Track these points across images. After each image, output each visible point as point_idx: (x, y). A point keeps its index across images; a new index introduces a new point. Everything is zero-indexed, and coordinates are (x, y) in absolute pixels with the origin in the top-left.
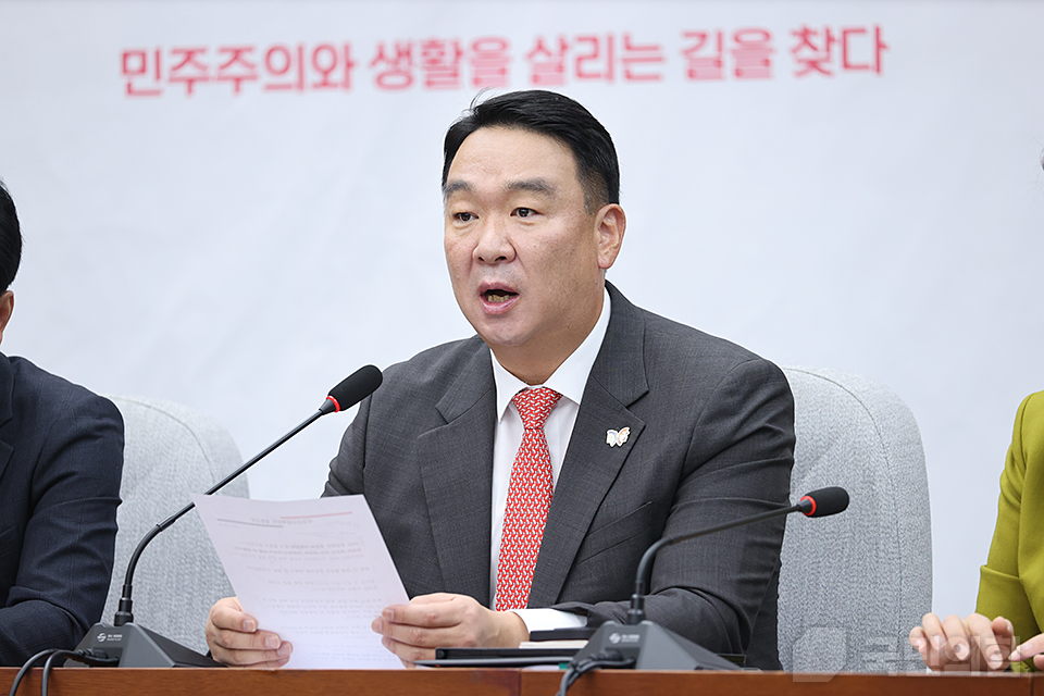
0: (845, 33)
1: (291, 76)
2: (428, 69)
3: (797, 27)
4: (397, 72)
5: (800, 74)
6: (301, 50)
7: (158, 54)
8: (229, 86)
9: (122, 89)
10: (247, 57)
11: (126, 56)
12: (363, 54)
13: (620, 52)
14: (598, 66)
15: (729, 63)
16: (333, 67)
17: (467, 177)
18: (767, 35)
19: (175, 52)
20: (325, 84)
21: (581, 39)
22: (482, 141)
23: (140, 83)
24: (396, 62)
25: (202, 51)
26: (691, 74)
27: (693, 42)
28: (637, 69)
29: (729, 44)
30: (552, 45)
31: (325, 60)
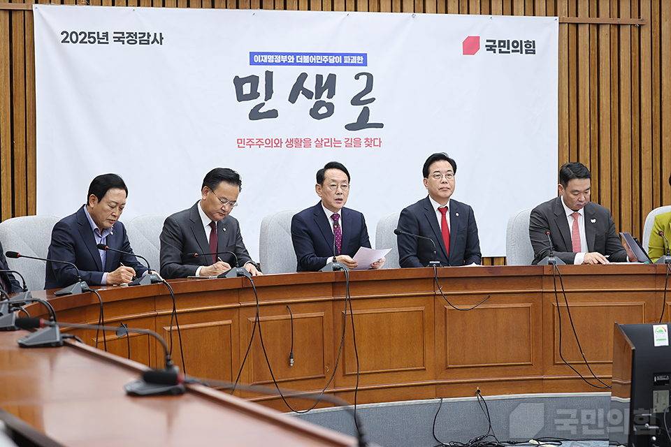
0: (374, 139)
1: (270, 145)
2: (296, 144)
3: (366, 138)
4: (290, 144)
5: (366, 147)
6: (272, 140)
7: (244, 139)
8: (258, 146)
9: (237, 146)
10: (262, 141)
11: (238, 140)
12: (284, 141)
13: (333, 142)
14: (329, 144)
15: (353, 144)
18: (360, 139)
19: (248, 139)
20: (277, 146)
21: (326, 139)
23: (241, 145)
24: (290, 142)
25: (253, 139)
26: (346, 146)
27: (347, 140)
28: (336, 145)
30: (320, 140)
31: (277, 142)
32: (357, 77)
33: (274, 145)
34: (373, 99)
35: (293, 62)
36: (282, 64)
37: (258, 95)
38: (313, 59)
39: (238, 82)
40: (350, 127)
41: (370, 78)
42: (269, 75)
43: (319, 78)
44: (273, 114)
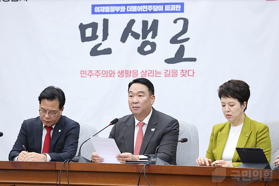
0: (188, 71)
1: (106, 75)
2: (126, 75)
3: (181, 70)
4: (121, 75)
5: (182, 77)
6: (107, 71)
7: (86, 71)
8: (96, 76)
9: (81, 76)
10: (99, 72)
11: (81, 71)
12: (116, 72)
14: (152, 74)
15: (171, 75)
17: (132, 90)
18: (177, 71)
19: (88, 71)
20: (111, 76)
21: (149, 71)
22: (134, 85)
23: (83, 75)
24: (121, 73)
25: (93, 71)
27: (166, 71)
28: (157, 75)
30: (145, 71)
31: (111, 73)
32: (175, 22)
33: (109, 75)
34: (188, 39)
35: (124, 11)
36: (115, 13)
37: (97, 37)
38: (140, 8)
39: (83, 28)
40: (169, 61)
41: (186, 21)
42: (106, 22)
43: (145, 23)
44: (108, 51)
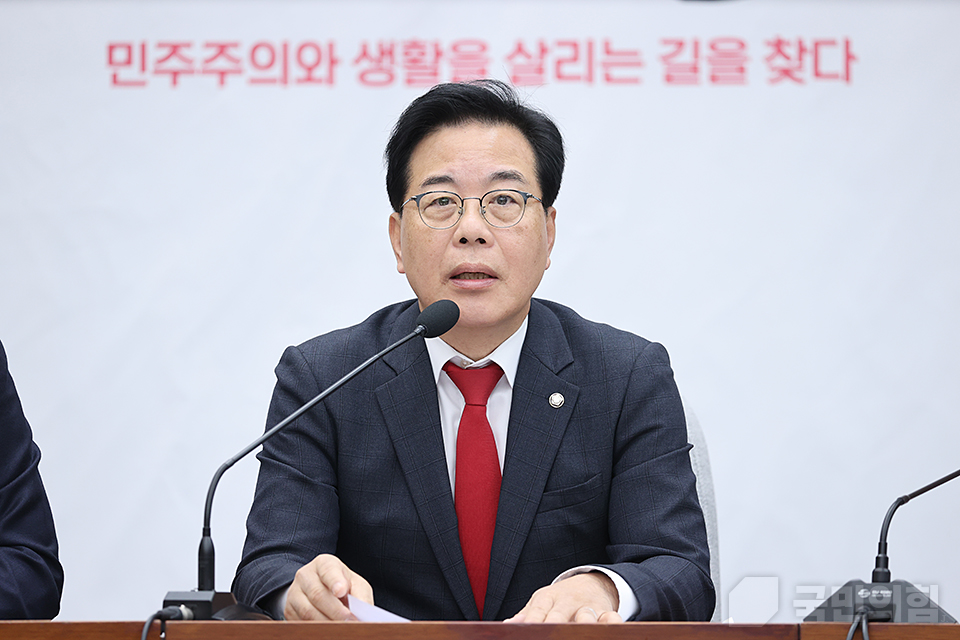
0: (817, 45)
1: (276, 71)
2: (409, 68)
3: (771, 36)
4: (380, 70)
5: (773, 81)
6: (285, 47)
7: (143, 48)
8: (214, 79)
9: (108, 79)
10: (232, 52)
11: (111, 48)
12: (347, 52)
13: (599, 55)
14: (580, 68)
15: (705, 69)
16: (318, 63)
18: (742, 45)
19: (161, 45)
20: (309, 79)
21: (561, 44)
23: (125, 74)
24: (379, 61)
25: (188, 45)
26: (669, 79)
27: (670, 49)
28: (616, 72)
29: (705, 51)
30: (532, 48)
31: (309, 57)
33: (296, 72)
